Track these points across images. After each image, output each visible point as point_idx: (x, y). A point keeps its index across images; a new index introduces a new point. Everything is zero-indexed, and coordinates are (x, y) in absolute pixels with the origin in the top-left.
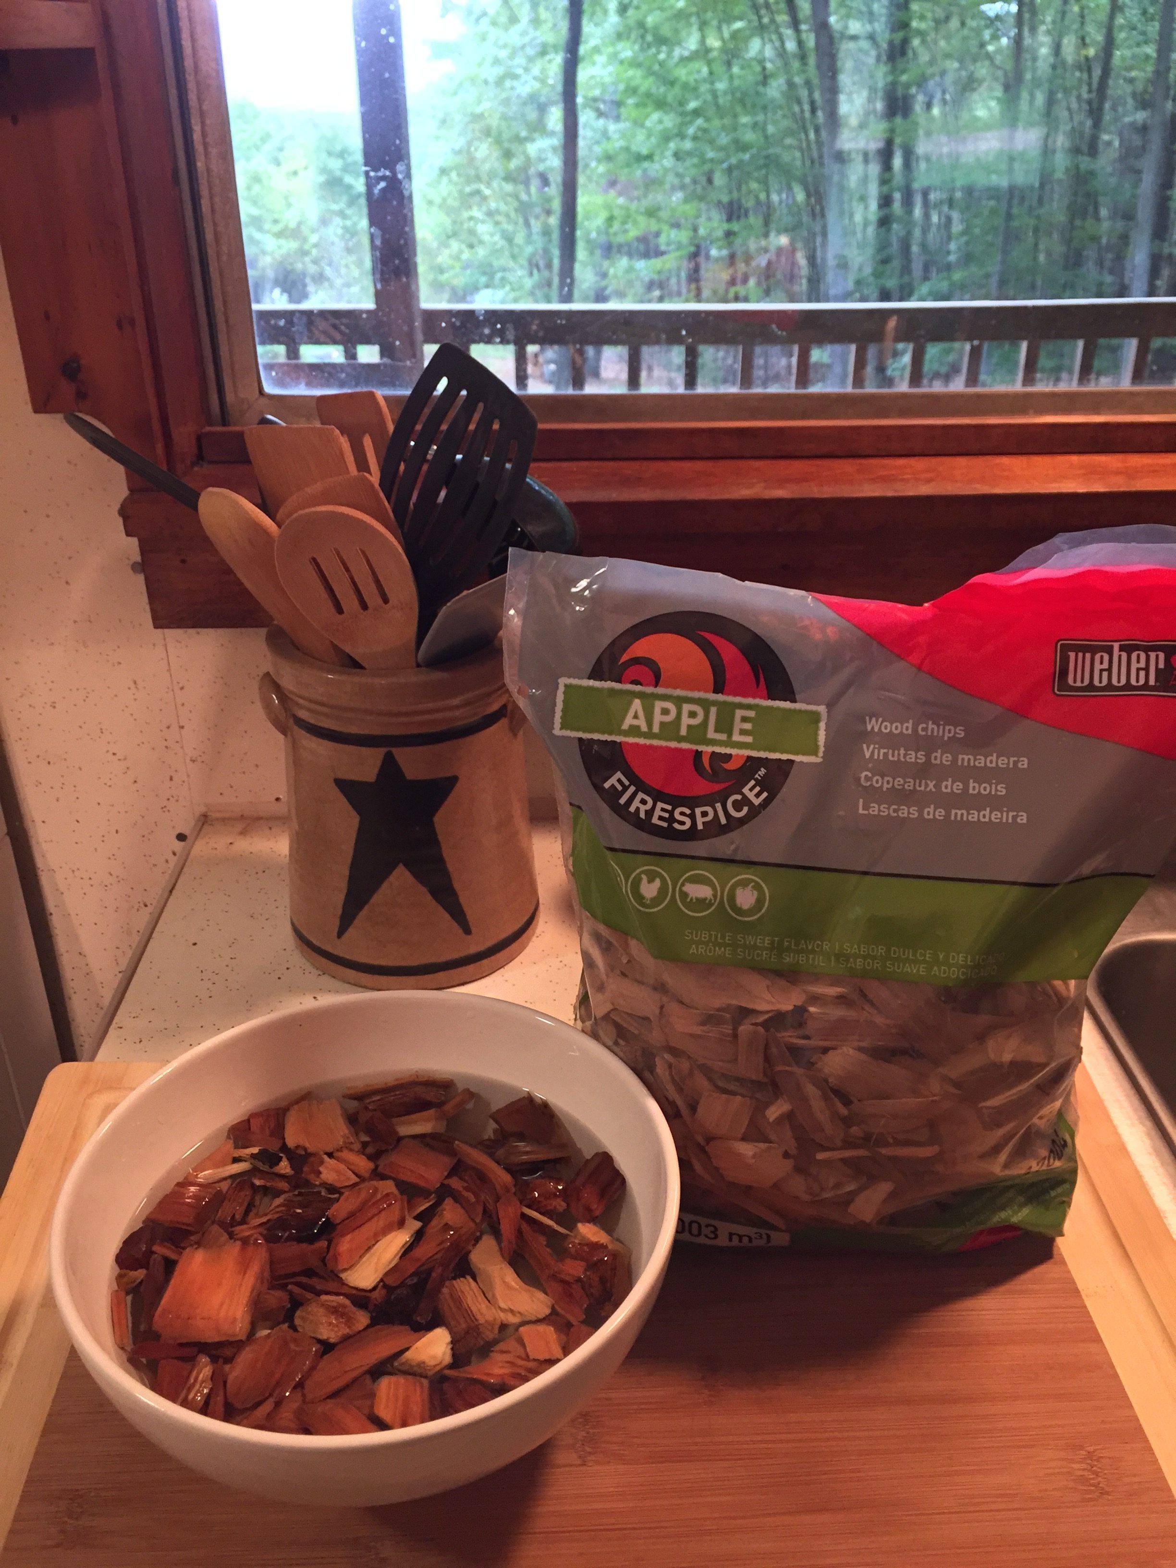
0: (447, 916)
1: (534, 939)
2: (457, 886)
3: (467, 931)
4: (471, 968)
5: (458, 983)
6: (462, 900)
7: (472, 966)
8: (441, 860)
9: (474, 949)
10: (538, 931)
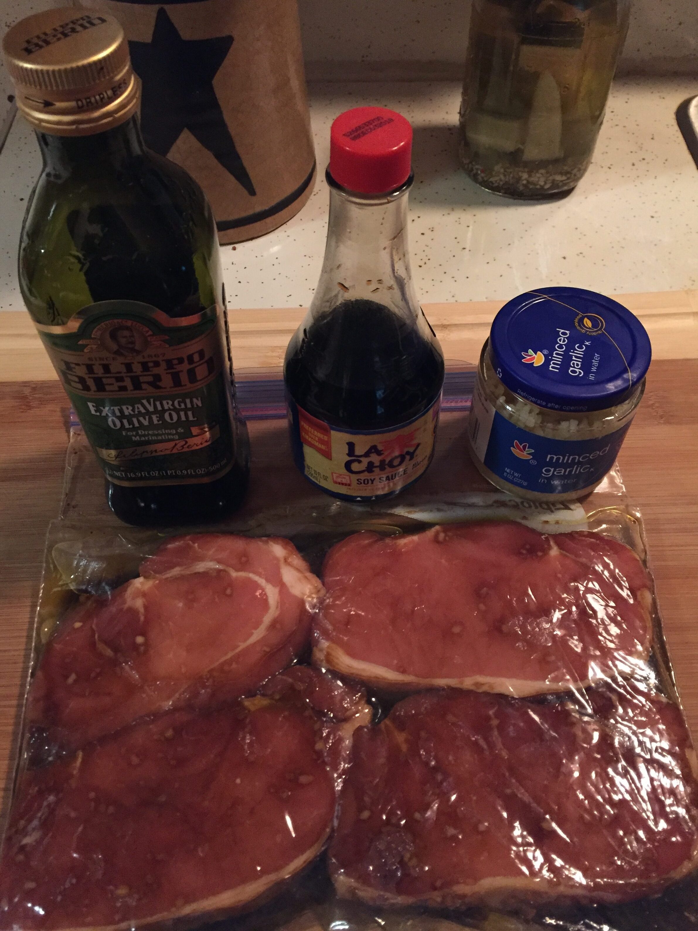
0: (232, 178)
1: (312, 197)
2: (240, 150)
3: (252, 192)
4: (257, 225)
5: (247, 238)
6: (246, 164)
7: (259, 223)
8: (223, 125)
9: (258, 209)
10: (316, 189)
